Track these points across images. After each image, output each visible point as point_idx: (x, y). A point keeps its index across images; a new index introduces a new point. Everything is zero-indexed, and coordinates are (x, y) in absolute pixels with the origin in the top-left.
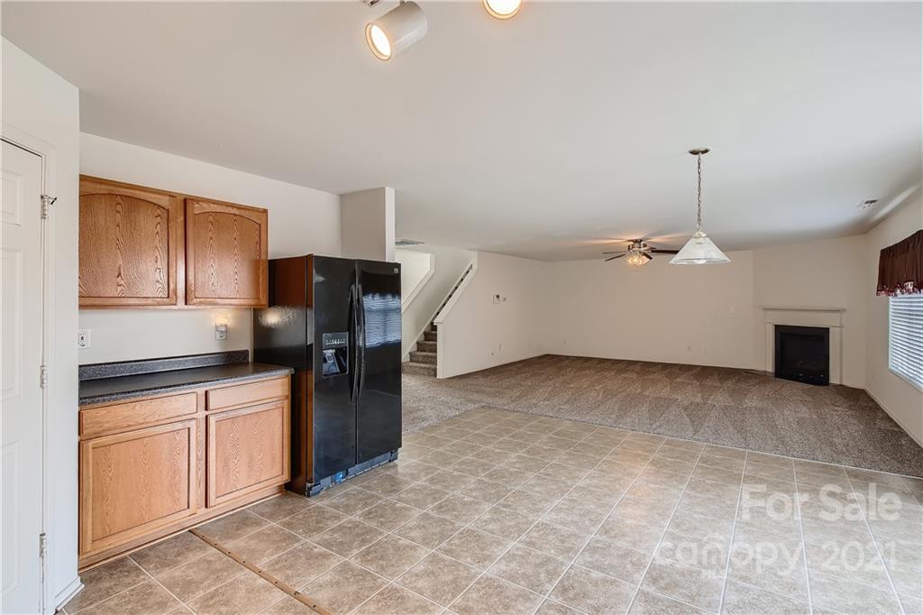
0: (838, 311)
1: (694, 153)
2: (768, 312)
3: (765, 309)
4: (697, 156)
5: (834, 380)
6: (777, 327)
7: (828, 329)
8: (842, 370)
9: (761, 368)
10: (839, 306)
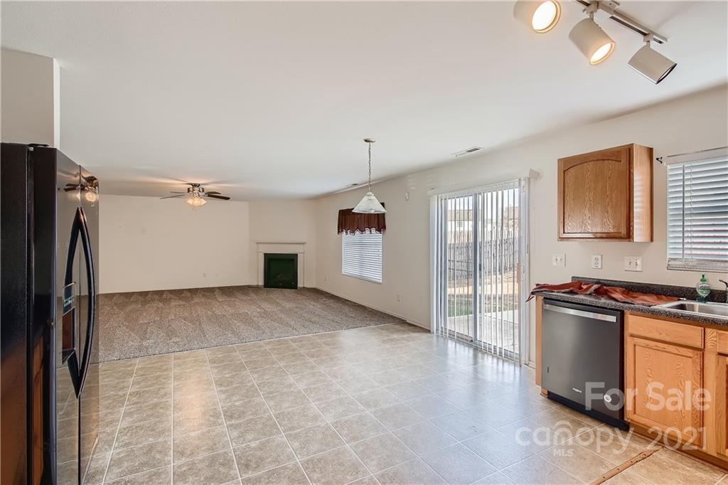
0: (303, 244)
1: (366, 141)
2: (260, 245)
3: (257, 243)
4: (368, 143)
5: (300, 285)
6: (265, 255)
7: (297, 255)
8: (305, 278)
9: (254, 283)
10: (302, 241)
